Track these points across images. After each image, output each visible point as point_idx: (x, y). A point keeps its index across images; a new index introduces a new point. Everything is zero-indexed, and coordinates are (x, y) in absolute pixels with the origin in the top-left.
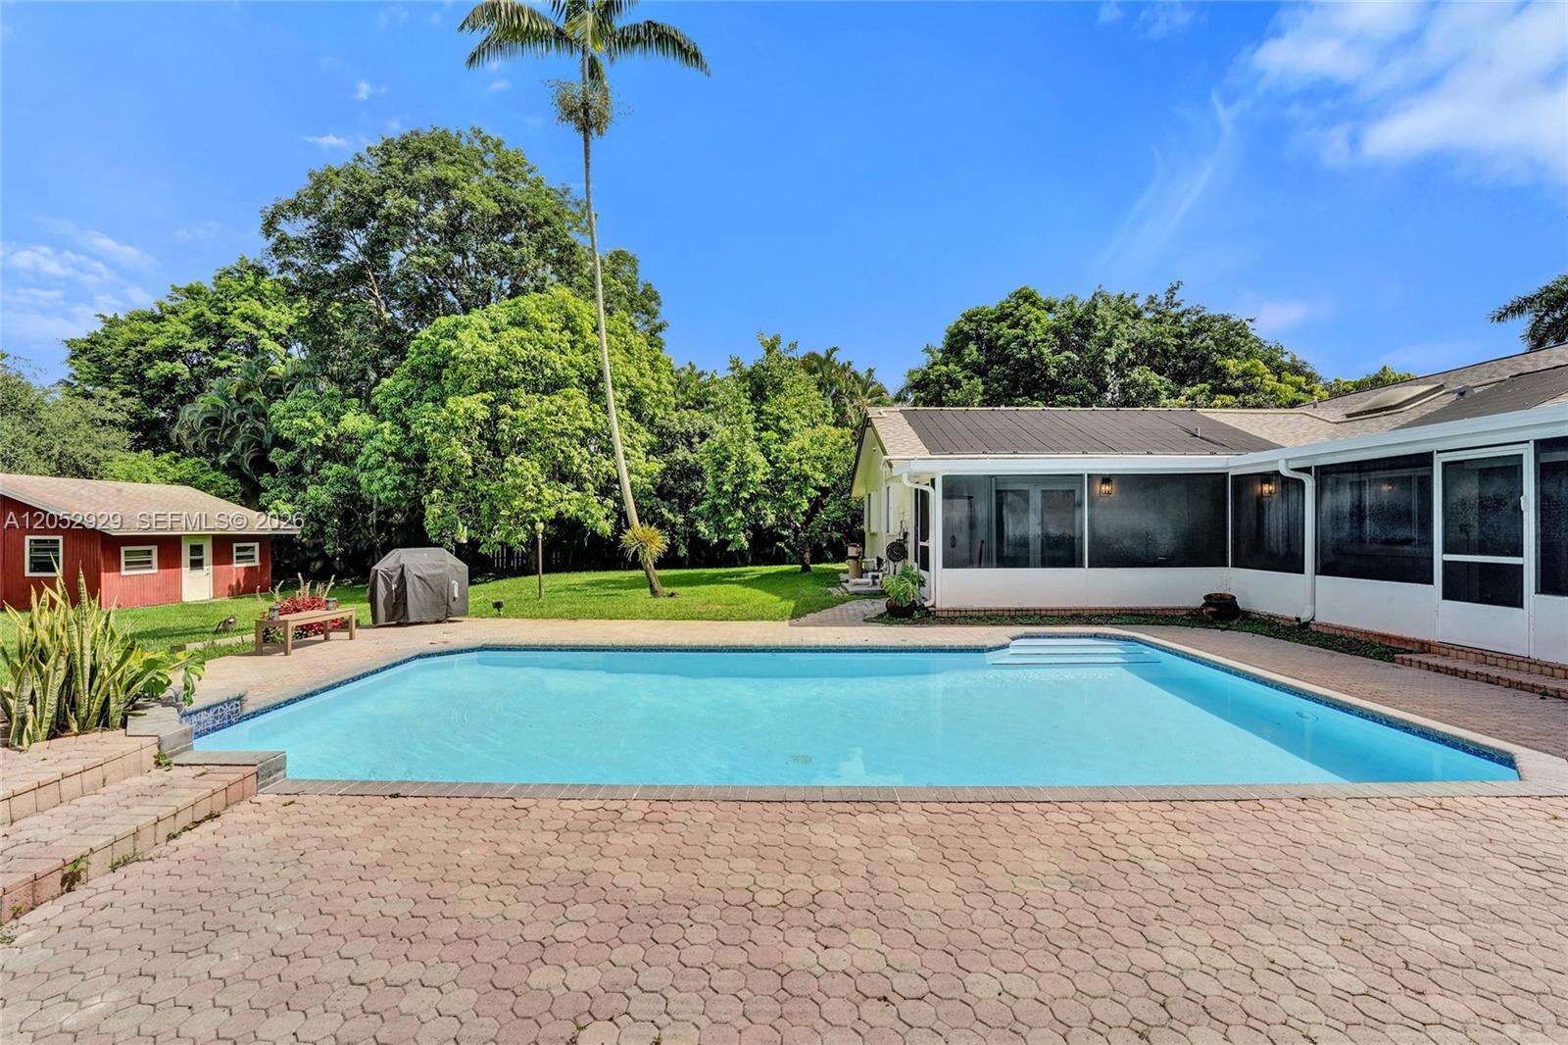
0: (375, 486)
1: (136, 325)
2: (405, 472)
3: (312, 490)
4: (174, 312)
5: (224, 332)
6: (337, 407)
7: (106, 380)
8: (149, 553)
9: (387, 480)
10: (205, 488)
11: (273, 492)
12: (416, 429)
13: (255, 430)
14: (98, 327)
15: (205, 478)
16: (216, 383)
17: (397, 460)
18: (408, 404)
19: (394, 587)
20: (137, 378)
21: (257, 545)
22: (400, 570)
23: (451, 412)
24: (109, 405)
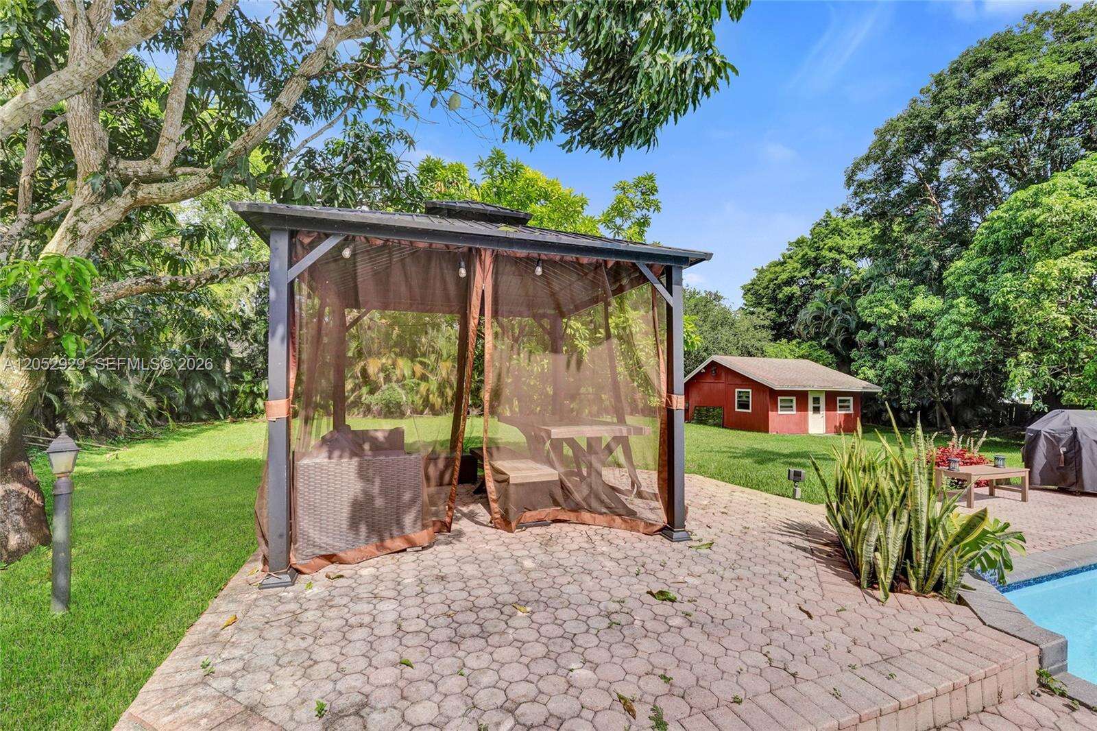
0: (953, 353)
1: (773, 269)
2: (983, 339)
3: (890, 359)
4: (791, 257)
5: (819, 261)
6: (907, 294)
7: (759, 304)
8: (792, 401)
9: (964, 347)
10: (816, 360)
11: (860, 361)
12: (996, 298)
13: (844, 321)
14: (754, 275)
15: (815, 354)
16: (817, 293)
17: (973, 329)
18: (983, 279)
19: (1063, 450)
20: (774, 299)
21: (851, 399)
22: (1071, 433)
23: (1042, 276)
24: (762, 317)
